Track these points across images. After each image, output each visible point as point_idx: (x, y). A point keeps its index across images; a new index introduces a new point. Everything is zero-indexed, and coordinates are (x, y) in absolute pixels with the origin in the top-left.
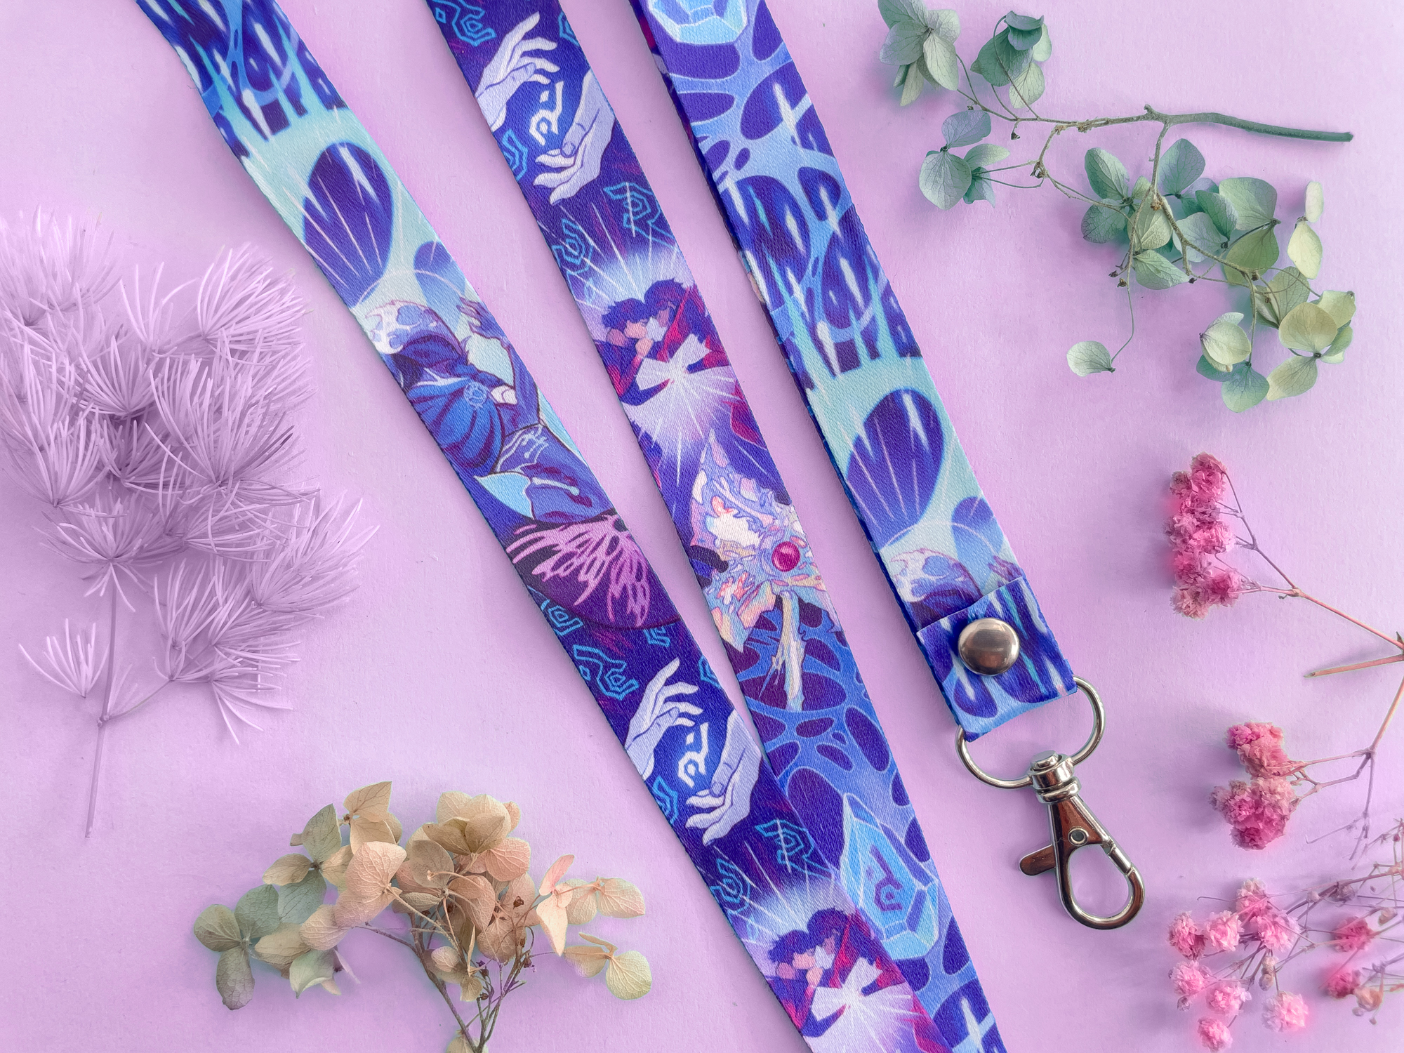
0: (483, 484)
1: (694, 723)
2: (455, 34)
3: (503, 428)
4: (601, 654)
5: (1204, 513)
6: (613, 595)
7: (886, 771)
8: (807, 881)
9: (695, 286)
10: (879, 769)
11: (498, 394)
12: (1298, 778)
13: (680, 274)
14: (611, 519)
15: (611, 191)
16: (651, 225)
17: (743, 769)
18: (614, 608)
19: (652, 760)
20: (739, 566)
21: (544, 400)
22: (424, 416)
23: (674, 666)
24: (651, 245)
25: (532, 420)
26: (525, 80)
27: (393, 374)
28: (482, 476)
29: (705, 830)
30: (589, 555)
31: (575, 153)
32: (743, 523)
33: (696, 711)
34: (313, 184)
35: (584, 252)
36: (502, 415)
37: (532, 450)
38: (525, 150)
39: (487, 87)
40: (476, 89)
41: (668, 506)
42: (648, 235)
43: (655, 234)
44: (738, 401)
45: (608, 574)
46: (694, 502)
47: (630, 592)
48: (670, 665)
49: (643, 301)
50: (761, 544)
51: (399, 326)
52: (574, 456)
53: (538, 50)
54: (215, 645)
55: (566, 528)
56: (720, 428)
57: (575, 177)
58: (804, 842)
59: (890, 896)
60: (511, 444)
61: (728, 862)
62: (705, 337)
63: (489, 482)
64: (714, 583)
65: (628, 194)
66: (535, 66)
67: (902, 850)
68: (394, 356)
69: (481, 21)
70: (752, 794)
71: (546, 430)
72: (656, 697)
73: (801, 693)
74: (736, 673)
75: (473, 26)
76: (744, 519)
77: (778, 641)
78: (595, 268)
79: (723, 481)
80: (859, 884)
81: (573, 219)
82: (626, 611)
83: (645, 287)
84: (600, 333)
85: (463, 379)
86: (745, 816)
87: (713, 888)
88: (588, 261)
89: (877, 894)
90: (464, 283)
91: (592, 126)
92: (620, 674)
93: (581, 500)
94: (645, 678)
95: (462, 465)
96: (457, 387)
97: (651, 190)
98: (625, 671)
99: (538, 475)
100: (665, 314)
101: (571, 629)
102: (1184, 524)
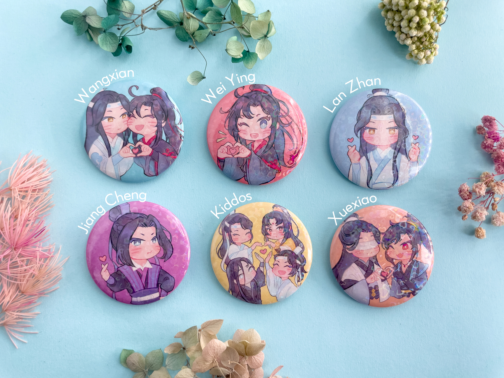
54: (6, 310)
102: (489, 143)
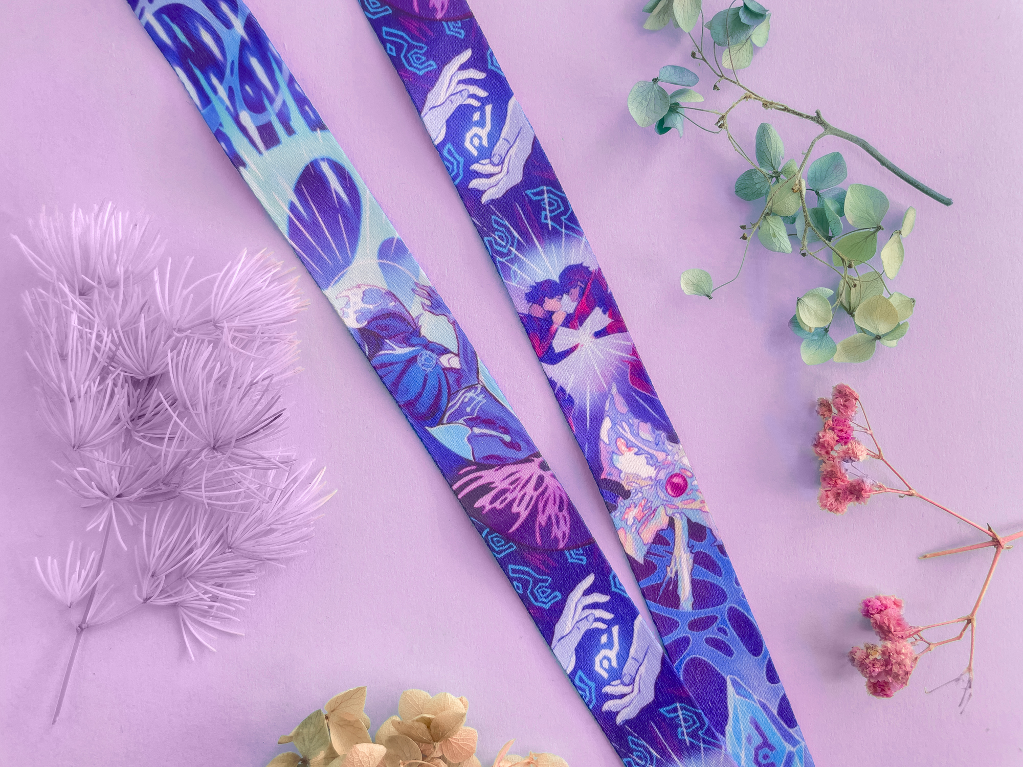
0: (433, 434)
1: (607, 626)
2: (403, 64)
3: (449, 388)
4: (531, 571)
5: (842, 431)
6: (540, 523)
7: (761, 656)
8: (702, 752)
9: (600, 269)
10: (755, 655)
11: (445, 360)
12: (916, 640)
13: (588, 259)
14: (537, 461)
15: (533, 194)
16: (564, 220)
17: (648, 662)
18: (541, 534)
19: (574, 656)
20: (640, 494)
21: (482, 365)
22: (385, 379)
23: (589, 580)
24: (564, 236)
25: (473, 382)
26: (461, 103)
27: (359, 345)
28: (432, 427)
29: (617, 713)
30: (521, 490)
31: (502, 162)
32: (642, 459)
33: (608, 616)
34: (298, 191)
35: (510, 243)
36: (448, 377)
37: (472, 405)
38: (461, 160)
39: (431, 109)
40: (422, 109)
41: (582, 447)
42: (562, 228)
43: (567, 228)
44: (635, 360)
45: (536, 506)
46: (602, 442)
47: (554, 521)
48: (586, 579)
49: (558, 281)
50: (656, 476)
51: (363, 306)
52: (507, 410)
53: (471, 79)
54: (189, 579)
55: (500, 468)
56: (621, 383)
57: (502, 181)
58: (699, 721)
59: (766, 757)
60: (455, 401)
61: (638, 738)
62: (608, 310)
63: (437, 432)
64: (619, 508)
65: (546, 196)
66: (469, 92)
67: (774, 719)
68: (360, 330)
69: (424, 54)
70: (656, 683)
71: (484, 390)
72: (576, 606)
73: (691, 596)
74: (638, 581)
75: (418, 59)
76: (643, 456)
77: (671, 553)
78: (519, 255)
79: (624, 425)
80: (741, 748)
81: (501, 216)
82: (550, 535)
83: (560, 269)
84: (524, 307)
85: (416, 348)
86: (651, 701)
87: (625, 760)
88: (513, 250)
89: (755, 755)
90: (418, 271)
91: (516, 140)
92: (546, 587)
93: (512, 445)
94: (566, 588)
95: (416, 418)
96: (411, 356)
97: (564, 193)
98: (550, 585)
99: (477, 425)
100: (576, 292)
101: (506, 552)
102: (827, 439)
